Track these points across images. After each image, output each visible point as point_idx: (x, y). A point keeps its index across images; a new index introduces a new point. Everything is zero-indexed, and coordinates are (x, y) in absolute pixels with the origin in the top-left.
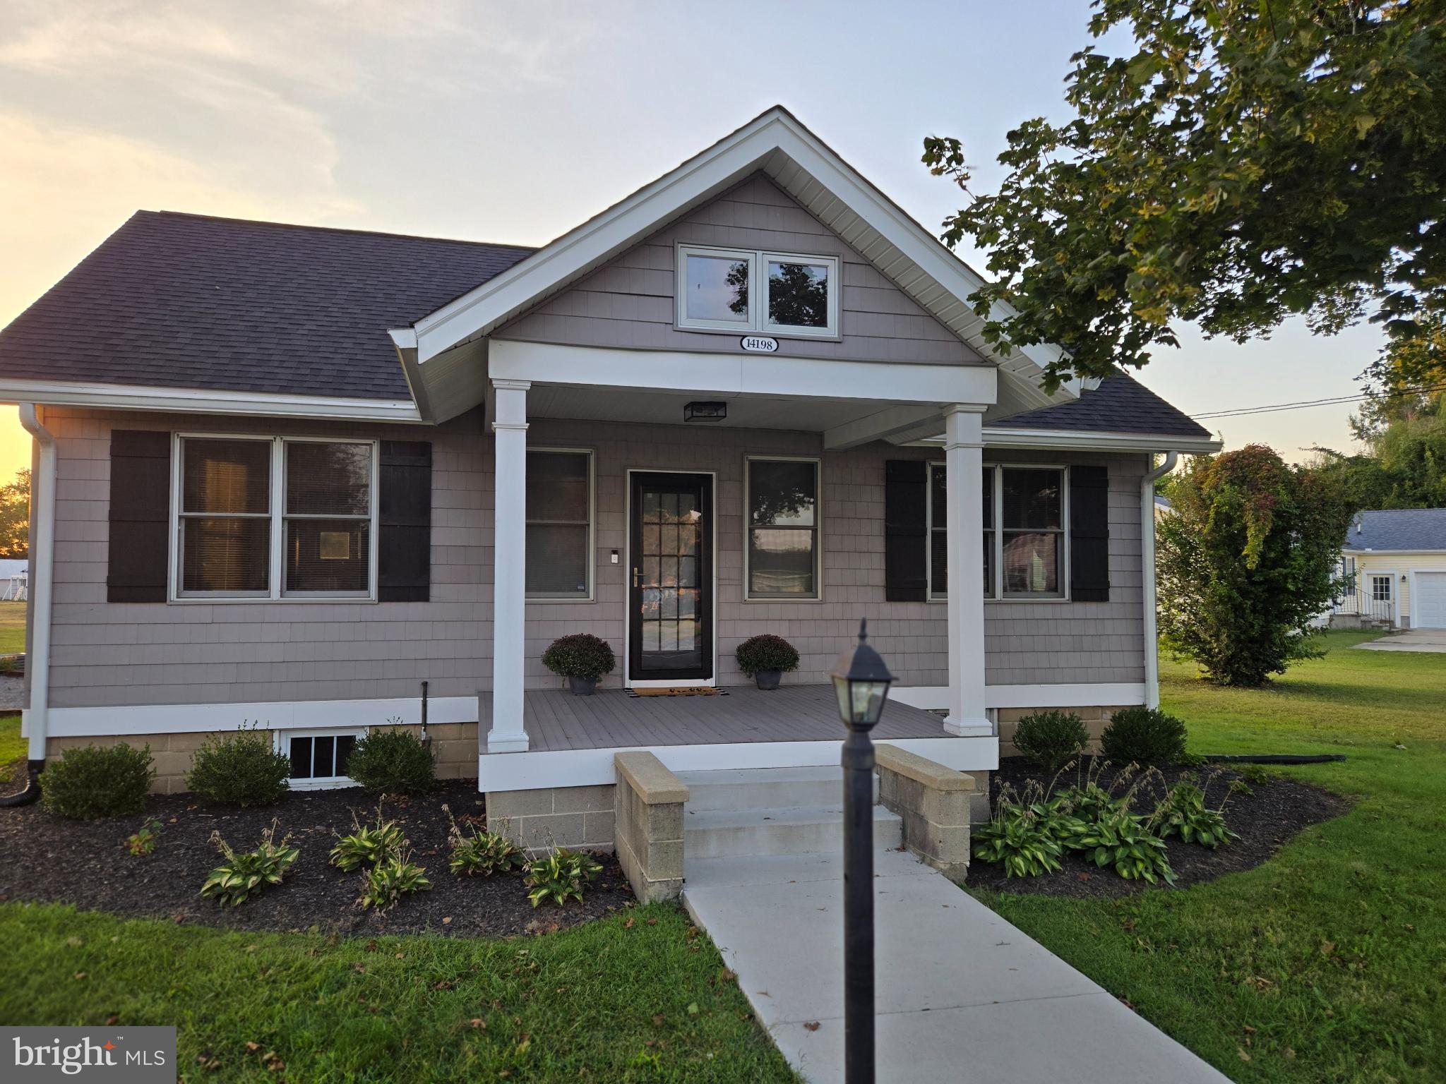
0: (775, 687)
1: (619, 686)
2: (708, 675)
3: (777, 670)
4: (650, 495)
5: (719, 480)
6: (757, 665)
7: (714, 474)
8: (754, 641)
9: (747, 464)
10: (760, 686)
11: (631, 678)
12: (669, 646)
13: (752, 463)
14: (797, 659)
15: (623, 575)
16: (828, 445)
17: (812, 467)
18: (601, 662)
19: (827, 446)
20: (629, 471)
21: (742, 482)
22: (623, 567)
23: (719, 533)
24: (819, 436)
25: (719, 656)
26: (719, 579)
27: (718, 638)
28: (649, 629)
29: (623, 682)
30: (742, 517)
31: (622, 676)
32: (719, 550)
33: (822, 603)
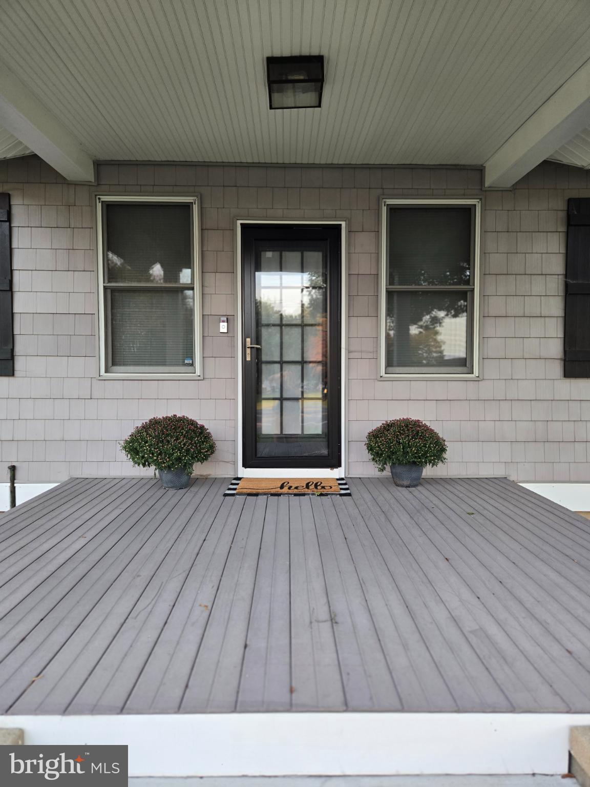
0: (417, 482)
1: (231, 475)
2: (336, 464)
3: (417, 463)
4: (269, 254)
5: (349, 232)
6: (389, 457)
7: (343, 224)
8: (388, 427)
9: (384, 209)
10: (396, 481)
11: (245, 465)
12: (292, 428)
13: (392, 210)
14: (443, 450)
15: (233, 346)
16: (490, 180)
17: (468, 211)
18: (188, 451)
19: (488, 183)
20: (239, 222)
21: (378, 232)
22: (234, 337)
23: (349, 296)
24: (480, 171)
25: (349, 442)
26: (349, 351)
27: (348, 421)
28: (268, 409)
29: (236, 470)
30: (377, 276)
31: (235, 463)
32: (349, 316)
33: (478, 380)
